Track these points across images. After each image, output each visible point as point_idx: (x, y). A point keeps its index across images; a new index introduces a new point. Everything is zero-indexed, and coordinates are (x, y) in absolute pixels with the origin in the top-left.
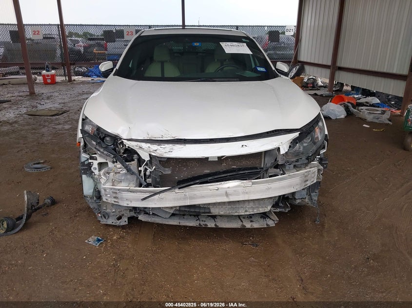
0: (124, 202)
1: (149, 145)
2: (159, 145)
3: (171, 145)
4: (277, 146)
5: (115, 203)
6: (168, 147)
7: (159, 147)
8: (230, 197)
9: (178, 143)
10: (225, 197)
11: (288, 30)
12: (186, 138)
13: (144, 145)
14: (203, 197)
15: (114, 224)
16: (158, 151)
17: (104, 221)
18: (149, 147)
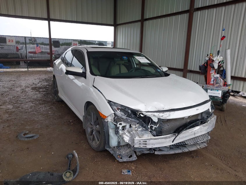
0: (151, 146)
1: (158, 113)
2: (163, 113)
3: (168, 112)
4: (208, 109)
5: (144, 147)
6: (168, 113)
7: (163, 114)
8: (196, 135)
9: (171, 111)
10: (194, 135)
11: (108, 44)
12: (175, 108)
13: (156, 114)
14: (186, 137)
15: (128, 160)
16: (163, 116)
17: (121, 160)
18: (159, 115)
